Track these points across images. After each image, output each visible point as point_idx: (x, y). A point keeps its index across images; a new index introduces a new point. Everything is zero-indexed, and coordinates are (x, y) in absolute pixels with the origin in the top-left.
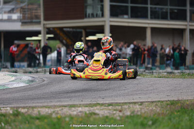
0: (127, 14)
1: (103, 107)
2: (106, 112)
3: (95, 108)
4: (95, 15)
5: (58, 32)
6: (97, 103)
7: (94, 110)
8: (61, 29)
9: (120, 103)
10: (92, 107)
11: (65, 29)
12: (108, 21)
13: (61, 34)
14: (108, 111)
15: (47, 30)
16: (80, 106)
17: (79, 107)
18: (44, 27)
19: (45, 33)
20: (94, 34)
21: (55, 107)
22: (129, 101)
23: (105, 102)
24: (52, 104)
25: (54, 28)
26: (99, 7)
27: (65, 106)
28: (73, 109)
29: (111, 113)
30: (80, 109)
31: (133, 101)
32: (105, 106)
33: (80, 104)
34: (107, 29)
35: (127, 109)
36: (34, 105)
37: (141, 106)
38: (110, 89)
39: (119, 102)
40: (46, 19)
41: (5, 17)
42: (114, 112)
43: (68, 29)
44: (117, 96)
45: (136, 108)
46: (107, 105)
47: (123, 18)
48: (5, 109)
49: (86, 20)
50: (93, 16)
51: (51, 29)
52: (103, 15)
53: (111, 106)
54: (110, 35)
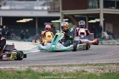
0: (114, 6)
1: (91, 66)
2: (92, 70)
3: (86, 67)
5: (71, 17)
6: (88, 64)
7: (84, 68)
8: (73, 15)
9: (103, 64)
10: (83, 66)
11: (75, 16)
12: (102, 11)
13: (73, 19)
14: (94, 69)
15: (64, 16)
16: (76, 65)
17: (75, 66)
18: (62, 15)
19: (63, 18)
20: (94, 19)
21: (59, 66)
22: (109, 62)
23: (93, 63)
24: (57, 64)
25: (68, 15)
26: (97, 1)
27: (65, 66)
28: (71, 67)
29: (96, 71)
30: (75, 68)
31: (112, 62)
32: (93, 66)
33: (76, 64)
34: (102, 16)
35: (107, 68)
36: (45, 64)
37: (117, 66)
38: (98, 54)
39: (103, 63)
40: (63, 9)
41: (40, 8)
42: (98, 70)
43: (77, 16)
44: (102, 59)
45: (114, 67)
46: (94, 65)
47: (112, 9)
48: (24, 67)
49: (88, 10)
50: (93, 7)
51: (67, 16)
52: (99, 7)
53: (97, 66)
54: (104, 19)
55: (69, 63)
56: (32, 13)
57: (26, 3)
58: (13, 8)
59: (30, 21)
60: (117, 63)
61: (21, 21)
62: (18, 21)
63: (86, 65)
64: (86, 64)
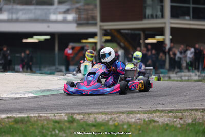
0: (188, 15)
1: (163, 114)
2: (166, 119)
3: (155, 115)
4: (154, 16)
5: (116, 34)
6: (157, 110)
7: (153, 117)
8: (119, 31)
9: (181, 110)
10: (151, 114)
11: (123, 31)
12: (168, 23)
13: (119, 37)
14: (168, 118)
15: (103, 32)
16: (138, 112)
17: (138, 114)
18: (101, 29)
19: (102, 35)
20: (153, 37)
21: (112, 113)
22: (190, 108)
23: (165, 109)
24: (109, 110)
25: (111, 30)
26: (159, 7)
27: (122, 113)
28: (131, 115)
29: (172, 120)
30: (139, 116)
31: (194, 108)
32: (165, 113)
33: (139, 111)
34: (167, 32)
35: (189, 117)
36: (90, 111)
37: (203, 114)
38: (170, 95)
39: (180, 108)
40: (103, 20)
41: (60, 17)
42: (175, 119)
43: (126, 31)
44: (177, 102)
45: (198, 115)
46: (167, 112)
47: (185, 19)
48: (59, 115)
49: (145, 21)
50: (152, 17)
51: (108, 31)
52: (163, 17)
53: (171, 114)
54: (171, 37)
55: (128, 110)
56: (48, 27)
57: (36, 9)
58: (15, 17)
59: (46, 40)
60: (203, 109)
61: (29, 40)
62: (24, 40)
63: (155, 112)
64: (155, 110)
